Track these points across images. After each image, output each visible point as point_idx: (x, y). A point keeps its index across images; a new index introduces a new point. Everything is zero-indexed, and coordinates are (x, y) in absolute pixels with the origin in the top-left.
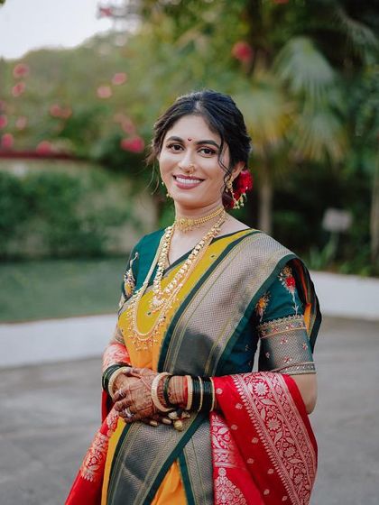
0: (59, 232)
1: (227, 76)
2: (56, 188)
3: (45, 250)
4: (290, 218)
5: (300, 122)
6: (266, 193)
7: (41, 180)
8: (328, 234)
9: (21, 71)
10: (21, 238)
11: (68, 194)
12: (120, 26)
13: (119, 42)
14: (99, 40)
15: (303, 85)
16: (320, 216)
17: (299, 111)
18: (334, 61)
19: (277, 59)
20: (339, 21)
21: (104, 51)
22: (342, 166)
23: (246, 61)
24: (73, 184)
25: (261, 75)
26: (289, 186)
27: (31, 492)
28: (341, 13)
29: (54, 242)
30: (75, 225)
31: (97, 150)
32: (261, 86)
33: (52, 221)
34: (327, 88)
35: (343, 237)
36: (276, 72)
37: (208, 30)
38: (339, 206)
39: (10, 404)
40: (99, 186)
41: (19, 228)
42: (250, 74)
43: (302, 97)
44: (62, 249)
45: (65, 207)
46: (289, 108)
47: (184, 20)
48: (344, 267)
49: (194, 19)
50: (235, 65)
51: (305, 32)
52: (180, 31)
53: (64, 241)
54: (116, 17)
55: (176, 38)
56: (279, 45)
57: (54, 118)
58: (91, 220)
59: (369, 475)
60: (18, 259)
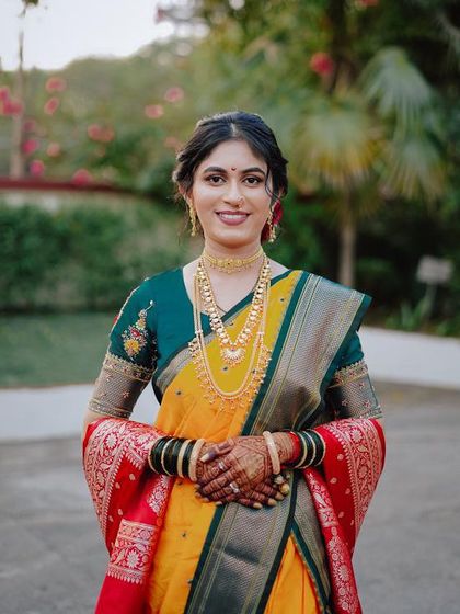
0: (98, 279)
1: (303, 93)
2: (95, 226)
3: (81, 301)
4: (376, 266)
5: (389, 149)
6: (348, 236)
7: (77, 217)
8: (423, 287)
9: (55, 85)
10: (52, 285)
11: (108, 234)
12: (184, 31)
13: (182, 51)
14: (157, 48)
15: (394, 105)
16: (414, 264)
17: (389, 137)
18: (432, 76)
19: (364, 74)
20: (440, 29)
21: (164, 61)
22: (439, 204)
23: (326, 76)
24: (115, 221)
25: (343, 93)
26: (378, 228)
27: (44, 588)
28: (442, 18)
29: (92, 292)
30: (118, 271)
31: (144, 181)
32: (343, 106)
33: (90, 266)
34: (422, 110)
35: (441, 291)
36: (361, 89)
37: (281, 38)
38: (437, 254)
39: (27, 483)
40: (146, 225)
41: (49, 274)
42: (330, 91)
43: (392, 121)
44: (100, 300)
45: (105, 249)
46: (377, 132)
47: (254, 25)
48: (442, 328)
49: (264, 24)
50: (313, 80)
51: (399, 42)
52: (248, 38)
53: (103, 291)
54: (178, 21)
55: (242, 47)
56: (367, 57)
57: (93, 141)
58: (137, 265)
59: (452, 578)
60: (47, 311)
